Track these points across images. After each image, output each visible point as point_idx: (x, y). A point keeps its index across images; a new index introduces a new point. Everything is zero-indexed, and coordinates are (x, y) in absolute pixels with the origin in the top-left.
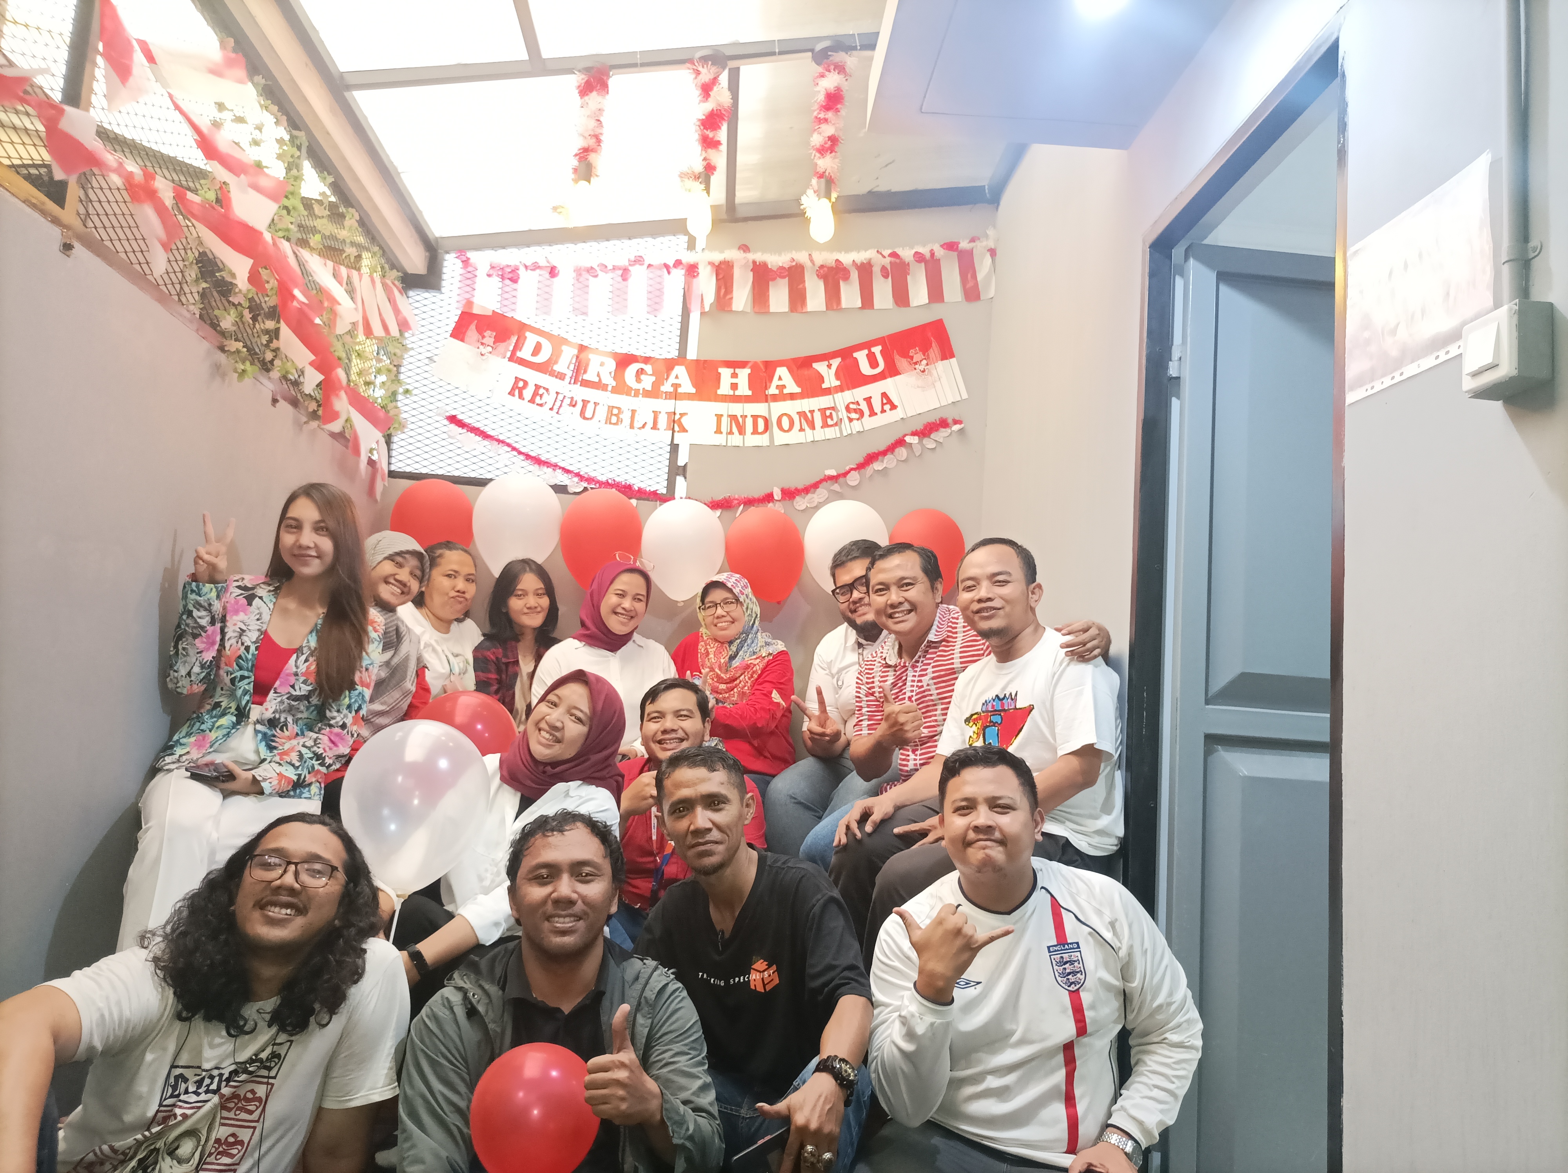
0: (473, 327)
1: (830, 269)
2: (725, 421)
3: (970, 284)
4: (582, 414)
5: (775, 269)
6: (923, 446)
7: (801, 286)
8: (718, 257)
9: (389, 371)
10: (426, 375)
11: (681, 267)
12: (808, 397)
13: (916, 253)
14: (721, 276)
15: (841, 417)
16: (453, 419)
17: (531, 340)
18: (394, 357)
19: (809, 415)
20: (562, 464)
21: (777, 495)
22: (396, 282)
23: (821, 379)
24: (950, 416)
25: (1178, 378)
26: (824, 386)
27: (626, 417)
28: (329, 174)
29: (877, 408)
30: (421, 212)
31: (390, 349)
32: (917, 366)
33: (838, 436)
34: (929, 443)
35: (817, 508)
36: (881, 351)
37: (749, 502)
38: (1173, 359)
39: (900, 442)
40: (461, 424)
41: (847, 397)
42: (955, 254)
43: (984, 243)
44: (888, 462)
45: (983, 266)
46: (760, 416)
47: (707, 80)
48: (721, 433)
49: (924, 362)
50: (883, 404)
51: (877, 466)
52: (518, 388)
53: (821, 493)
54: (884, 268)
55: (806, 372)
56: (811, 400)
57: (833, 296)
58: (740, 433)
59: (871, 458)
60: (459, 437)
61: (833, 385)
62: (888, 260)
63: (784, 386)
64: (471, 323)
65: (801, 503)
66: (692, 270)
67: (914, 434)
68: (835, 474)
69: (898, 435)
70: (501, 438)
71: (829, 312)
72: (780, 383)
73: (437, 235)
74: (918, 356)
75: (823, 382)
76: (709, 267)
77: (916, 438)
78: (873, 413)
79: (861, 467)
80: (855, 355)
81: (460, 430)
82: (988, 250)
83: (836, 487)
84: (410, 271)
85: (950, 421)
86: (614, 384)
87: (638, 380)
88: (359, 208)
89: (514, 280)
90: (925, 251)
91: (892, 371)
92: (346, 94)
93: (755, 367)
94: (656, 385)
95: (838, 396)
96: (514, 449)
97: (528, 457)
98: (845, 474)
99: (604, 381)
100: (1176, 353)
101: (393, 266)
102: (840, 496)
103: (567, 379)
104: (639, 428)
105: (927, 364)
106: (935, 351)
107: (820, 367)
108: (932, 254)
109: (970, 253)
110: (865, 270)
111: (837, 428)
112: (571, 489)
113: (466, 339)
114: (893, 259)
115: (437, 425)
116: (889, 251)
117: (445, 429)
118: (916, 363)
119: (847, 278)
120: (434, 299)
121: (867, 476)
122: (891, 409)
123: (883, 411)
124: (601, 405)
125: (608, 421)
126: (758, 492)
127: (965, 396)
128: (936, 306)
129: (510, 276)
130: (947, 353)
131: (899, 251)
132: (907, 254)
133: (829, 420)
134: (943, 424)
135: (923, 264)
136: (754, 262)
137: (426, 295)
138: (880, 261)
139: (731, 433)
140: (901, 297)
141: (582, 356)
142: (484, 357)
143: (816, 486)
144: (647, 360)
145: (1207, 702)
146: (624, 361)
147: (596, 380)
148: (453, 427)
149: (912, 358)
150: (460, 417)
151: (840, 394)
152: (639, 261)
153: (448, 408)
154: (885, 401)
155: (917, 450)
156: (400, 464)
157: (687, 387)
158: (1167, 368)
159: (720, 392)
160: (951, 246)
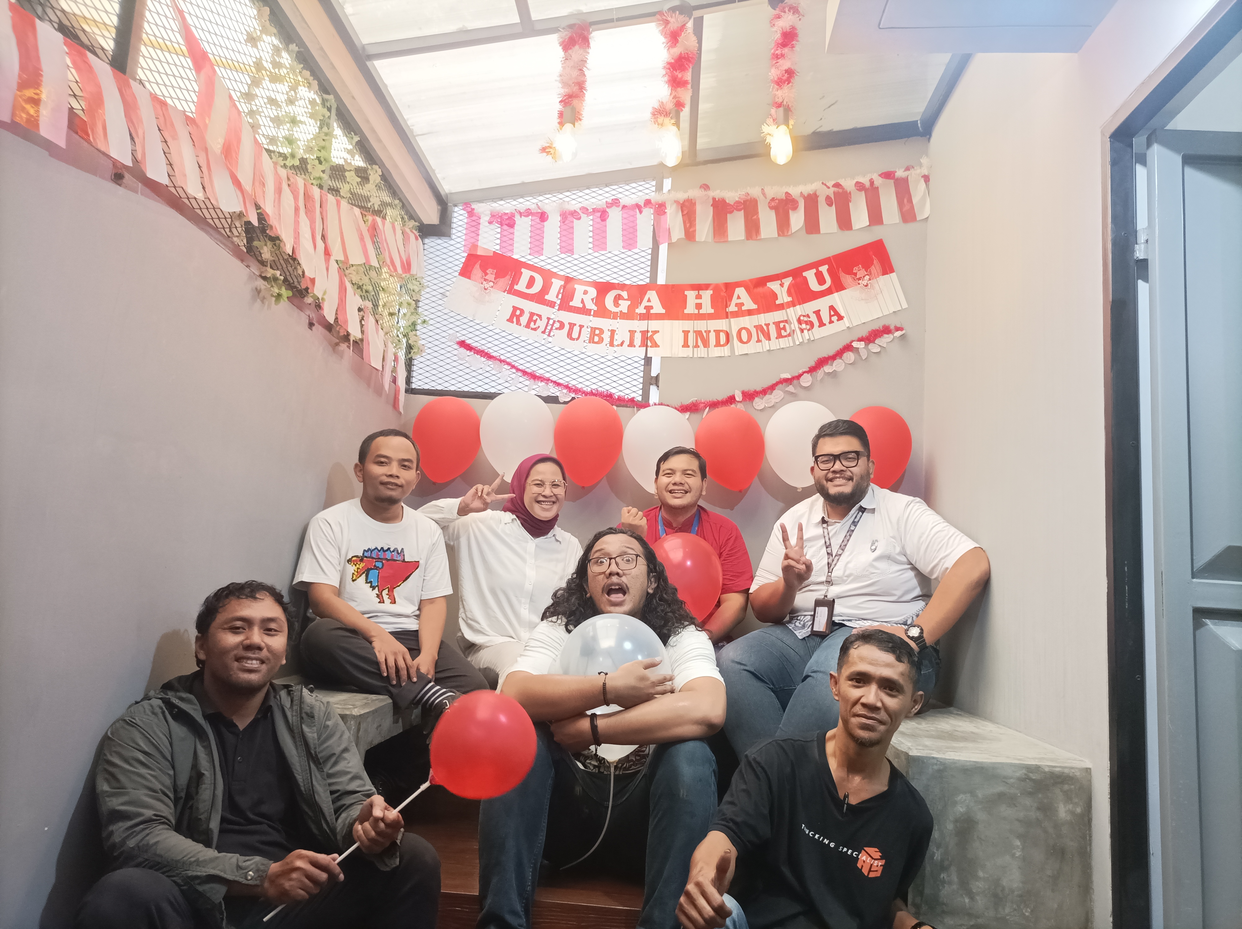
0: (477, 266)
1: (781, 201)
2: (691, 336)
3: (907, 207)
4: (570, 335)
5: (732, 203)
6: (869, 351)
7: (755, 217)
8: (682, 196)
9: (409, 304)
10: (440, 308)
11: (650, 206)
12: (764, 313)
13: (857, 183)
14: (685, 212)
15: (793, 328)
16: (463, 344)
17: (526, 274)
18: (413, 293)
19: (765, 327)
20: (554, 379)
21: (739, 397)
22: (414, 231)
23: (775, 296)
24: (892, 323)
25: (1145, 261)
26: (778, 302)
27: (606, 336)
28: (356, 134)
29: (825, 318)
30: (433, 171)
31: (410, 286)
32: (860, 282)
33: (792, 345)
34: (874, 348)
35: (774, 407)
36: (828, 270)
37: (714, 405)
38: (1138, 242)
39: (848, 348)
40: (469, 348)
41: (800, 310)
42: (892, 181)
43: (918, 171)
44: (837, 365)
45: (918, 190)
46: (722, 331)
47: (675, 28)
48: (689, 347)
49: (867, 277)
50: (831, 316)
51: (827, 369)
52: (515, 316)
53: (778, 394)
54: (828, 198)
55: (760, 290)
56: (767, 314)
57: (783, 225)
58: (705, 347)
59: (822, 362)
60: (467, 359)
61: (786, 301)
62: (832, 190)
63: (742, 304)
64: (476, 263)
65: (759, 403)
66: (660, 209)
67: (860, 340)
68: (790, 377)
69: (846, 341)
70: (503, 358)
71: (780, 238)
72: (739, 301)
73: (447, 191)
74: (861, 273)
75: (777, 299)
76: (675, 205)
77: (863, 343)
78: (822, 324)
79: (812, 370)
80: (805, 274)
81: (468, 353)
82: (922, 177)
83: (791, 388)
84: (426, 221)
85: (892, 327)
86: (595, 308)
87: (616, 304)
88: (382, 165)
89: (512, 225)
90: (865, 180)
91: (838, 286)
92: (368, 63)
93: (716, 288)
94: (631, 308)
95: (791, 311)
96: (513, 367)
97: (525, 373)
98: (799, 377)
99: (587, 307)
100: (1142, 237)
101: (411, 217)
102: (794, 397)
103: (557, 307)
104: (618, 346)
105: (870, 279)
106: (876, 267)
107: (774, 286)
108: (872, 182)
109: (905, 181)
110: (811, 201)
111: (790, 338)
112: (561, 400)
113: (472, 276)
114: (836, 189)
115: (449, 349)
116: (833, 183)
117: (455, 352)
118: (859, 279)
119: (795, 208)
120: (445, 245)
121: (819, 379)
122: (838, 320)
123: (831, 322)
124: (585, 327)
125: (591, 340)
126: (721, 396)
127: (905, 306)
128: (877, 228)
129: (507, 222)
130: (887, 268)
131: (842, 182)
132: (849, 184)
133: (783, 331)
134: (886, 330)
135: (863, 192)
136: (714, 199)
137: (439, 241)
138: (824, 193)
139: (697, 346)
140: (844, 222)
141: (569, 286)
142: (487, 291)
143: (772, 388)
144: (622, 287)
145: (1193, 577)
146: (603, 288)
147: (581, 306)
148: (462, 350)
149: (855, 274)
150: (468, 342)
151: (792, 308)
152: (615, 202)
153: (458, 335)
154: (832, 313)
155: (864, 354)
156: (420, 383)
157: (658, 308)
158: (1133, 251)
159: (686, 311)
160: (888, 175)
